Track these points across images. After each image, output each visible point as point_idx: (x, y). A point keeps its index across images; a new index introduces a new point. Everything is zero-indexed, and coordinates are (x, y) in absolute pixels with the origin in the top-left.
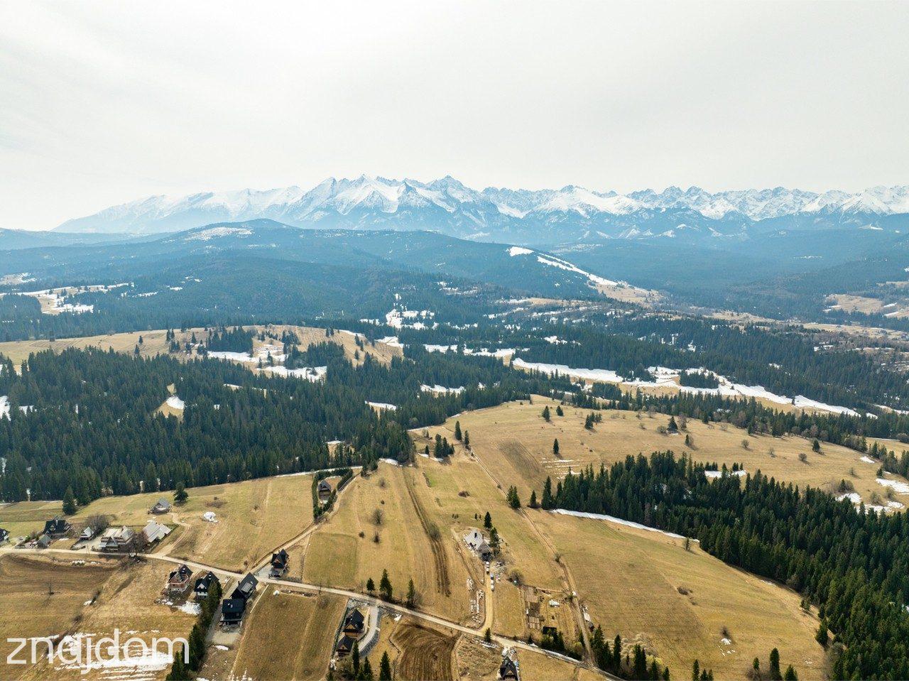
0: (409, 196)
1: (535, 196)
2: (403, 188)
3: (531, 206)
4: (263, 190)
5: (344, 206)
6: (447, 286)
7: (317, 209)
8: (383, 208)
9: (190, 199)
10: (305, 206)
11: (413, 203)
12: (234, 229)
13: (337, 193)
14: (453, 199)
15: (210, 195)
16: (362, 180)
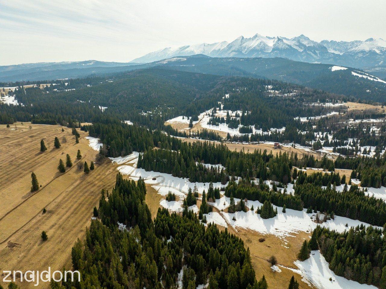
0: (278, 43)
1: (349, 44)
2: (276, 40)
3: (347, 49)
4: (210, 43)
5: (246, 50)
6: (272, 89)
7: (233, 51)
8: (265, 50)
9: (180, 49)
10: (228, 50)
11: (280, 47)
12: (179, 58)
13: (244, 43)
14: (303, 45)
15: (188, 46)
16: (256, 36)
